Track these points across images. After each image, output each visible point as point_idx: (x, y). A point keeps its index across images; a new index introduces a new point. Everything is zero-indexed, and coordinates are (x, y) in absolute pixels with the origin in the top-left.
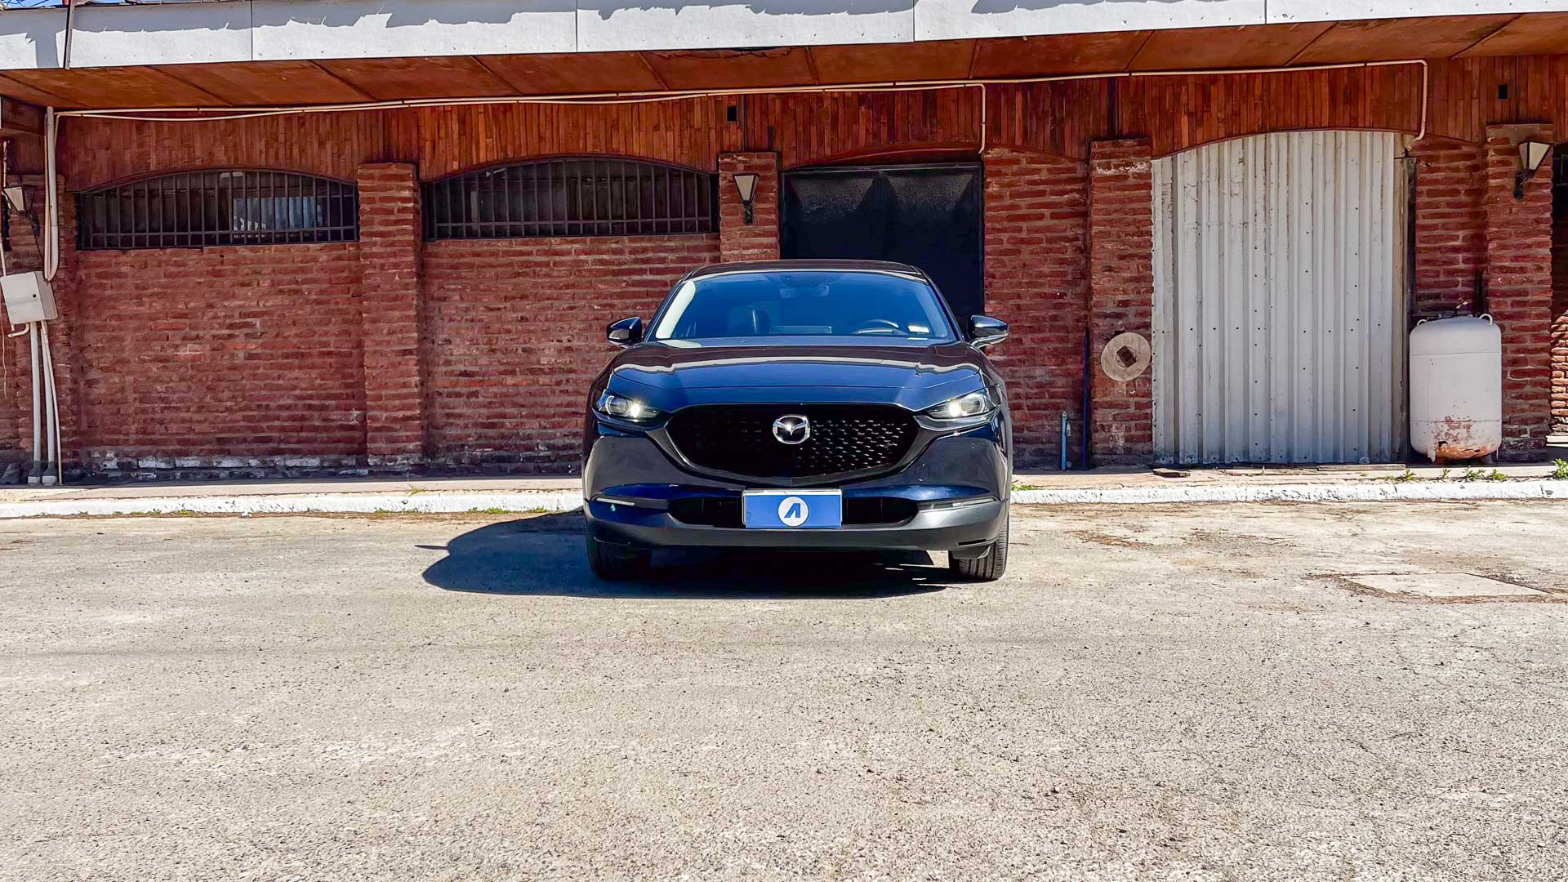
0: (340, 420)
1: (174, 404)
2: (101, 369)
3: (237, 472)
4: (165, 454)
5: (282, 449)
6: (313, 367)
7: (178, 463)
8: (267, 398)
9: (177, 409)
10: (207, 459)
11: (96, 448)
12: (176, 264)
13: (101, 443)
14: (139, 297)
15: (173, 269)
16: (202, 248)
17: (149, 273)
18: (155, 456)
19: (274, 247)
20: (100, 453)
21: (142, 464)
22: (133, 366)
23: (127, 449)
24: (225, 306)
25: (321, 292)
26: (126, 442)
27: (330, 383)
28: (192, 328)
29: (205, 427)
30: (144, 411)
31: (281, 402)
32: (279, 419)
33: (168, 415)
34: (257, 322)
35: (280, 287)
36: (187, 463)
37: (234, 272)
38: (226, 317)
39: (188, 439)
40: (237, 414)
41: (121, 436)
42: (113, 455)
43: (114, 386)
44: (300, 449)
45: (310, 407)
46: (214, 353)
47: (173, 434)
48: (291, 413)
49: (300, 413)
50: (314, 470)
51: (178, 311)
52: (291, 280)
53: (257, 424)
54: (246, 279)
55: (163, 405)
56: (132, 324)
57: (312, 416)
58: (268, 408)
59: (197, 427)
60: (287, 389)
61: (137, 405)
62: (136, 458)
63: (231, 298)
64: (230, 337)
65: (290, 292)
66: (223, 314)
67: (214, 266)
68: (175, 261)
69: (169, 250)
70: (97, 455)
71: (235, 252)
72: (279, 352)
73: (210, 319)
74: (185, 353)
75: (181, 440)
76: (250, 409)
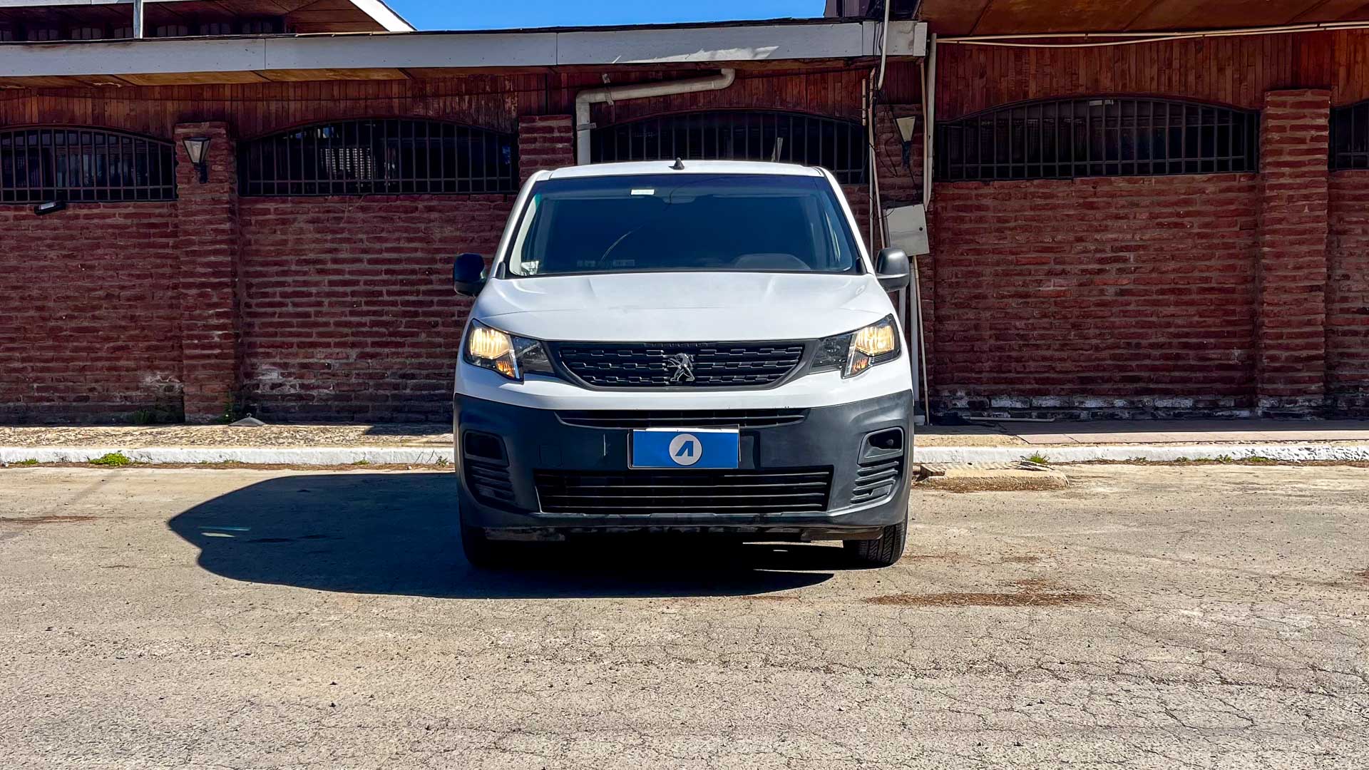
0: (1220, 359)
1: (1033, 342)
2: (955, 304)
3: (1100, 412)
4: (1022, 393)
5: (1152, 389)
6: (1192, 303)
7: (1036, 402)
8: (1140, 336)
9: (1037, 347)
10: (1066, 399)
11: (945, 386)
12: (1045, 196)
13: (952, 381)
14: (1000, 230)
15: (1039, 202)
16: (1072, 180)
17: (1014, 204)
18: (1009, 395)
19: (1154, 178)
20: (950, 392)
21: (995, 403)
22: (991, 301)
23: (982, 388)
24: (1096, 240)
25: (1206, 225)
26: (979, 381)
27: (1210, 320)
28: (1057, 262)
29: (1068, 365)
30: (1000, 348)
31: (1153, 340)
32: (1149, 358)
33: (1026, 353)
34: (1131, 256)
35: (1159, 220)
36: (1044, 402)
37: (1109, 205)
38: (1097, 251)
39: (1048, 378)
40: (1104, 353)
41: (973, 375)
42: (963, 394)
43: (968, 322)
44: (1172, 389)
45: (1186, 346)
46: (1082, 288)
47: (1031, 372)
48: (1164, 351)
49: (1174, 351)
50: (1187, 411)
51: (1044, 245)
52: (1171, 213)
53: (1125, 363)
54: (1121, 212)
55: (1022, 343)
56: (992, 258)
57: (1188, 355)
58: (1138, 346)
59: (1059, 366)
60: (1161, 326)
61: (992, 342)
62: (988, 397)
63: (1103, 231)
64: (1100, 271)
65: (1169, 225)
66: (1093, 248)
67: (1086, 198)
68: (1042, 193)
69: (1036, 182)
70: (947, 394)
71: (1111, 183)
72: (1154, 288)
73: (1078, 253)
74: (1048, 289)
75: (1040, 379)
76: (1119, 347)
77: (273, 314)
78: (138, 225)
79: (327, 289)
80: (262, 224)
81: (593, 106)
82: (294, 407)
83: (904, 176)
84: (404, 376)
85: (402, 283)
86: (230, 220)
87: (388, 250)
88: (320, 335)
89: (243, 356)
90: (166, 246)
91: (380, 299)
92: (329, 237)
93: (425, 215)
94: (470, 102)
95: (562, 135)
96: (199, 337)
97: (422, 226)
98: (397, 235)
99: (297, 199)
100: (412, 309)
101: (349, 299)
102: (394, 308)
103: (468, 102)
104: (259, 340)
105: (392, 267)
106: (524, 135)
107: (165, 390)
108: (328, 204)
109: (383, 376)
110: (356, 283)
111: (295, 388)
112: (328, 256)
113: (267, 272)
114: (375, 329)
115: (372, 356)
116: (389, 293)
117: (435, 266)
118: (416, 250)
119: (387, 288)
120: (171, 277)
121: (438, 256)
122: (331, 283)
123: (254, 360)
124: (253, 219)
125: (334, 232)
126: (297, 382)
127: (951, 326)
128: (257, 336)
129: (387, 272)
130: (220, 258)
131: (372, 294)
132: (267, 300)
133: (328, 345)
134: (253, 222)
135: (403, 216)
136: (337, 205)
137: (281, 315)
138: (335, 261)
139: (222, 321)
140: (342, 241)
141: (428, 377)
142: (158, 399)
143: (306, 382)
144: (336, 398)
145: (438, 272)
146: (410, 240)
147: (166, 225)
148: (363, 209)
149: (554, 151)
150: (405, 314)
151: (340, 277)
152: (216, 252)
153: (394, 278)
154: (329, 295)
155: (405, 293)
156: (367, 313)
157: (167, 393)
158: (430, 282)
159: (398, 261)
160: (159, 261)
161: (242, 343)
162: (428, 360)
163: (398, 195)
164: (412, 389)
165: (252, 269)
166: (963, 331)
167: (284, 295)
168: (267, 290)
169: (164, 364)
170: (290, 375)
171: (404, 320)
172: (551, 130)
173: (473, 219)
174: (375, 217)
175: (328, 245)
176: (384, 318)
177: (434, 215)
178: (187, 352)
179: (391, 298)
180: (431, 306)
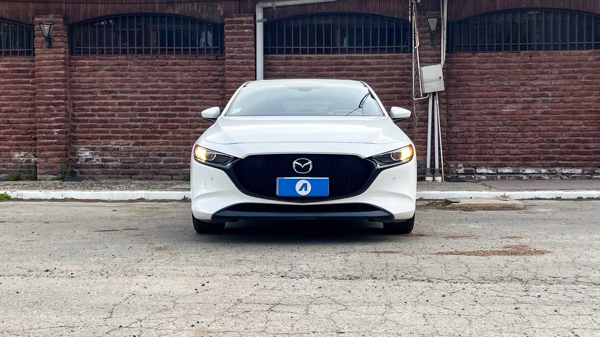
0: (596, 148)
1: (498, 138)
2: (458, 118)
3: (534, 176)
4: (492, 165)
5: (560, 164)
6: (581, 119)
7: (500, 170)
8: (554, 136)
9: (501, 141)
10: (515, 168)
11: (452, 162)
12: (505, 62)
13: (456, 159)
14: (481, 79)
15: (502, 64)
16: (519, 53)
17: (488, 65)
18: (486, 167)
19: (561, 52)
20: (454, 165)
21: (479, 171)
22: (476, 117)
23: (471, 163)
24: (531, 84)
25: (588, 78)
26: (470, 159)
27: (590, 128)
28: (511, 96)
29: (517, 151)
30: (481, 142)
31: (561, 138)
32: (559, 148)
33: (495, 144)
34: (550, 94)
35: (564, 75)
36: (504, 170)
37: (538, 67)
38: (532, 90)
39: (506, 157)
40: (535, 144)
41: (467, 156)
42: (462, 166)
43: (464, 128)
44: (571, 164)
45: (578, 141)
46: (523, 110)
47: (497, 155)
48: (567, 144)
49: (573, 144)
50: (579, 175)
51: (504, 87)
52: (570, 71)
53: (547, 150)
54: (545, 71)
55: (492, 139)
56: (477, 94)
57: (579, 146)
58: (553, 141)
59: (512, 151)
60: (566, 131)
61: (477, 138)
62: (474, 167)
63: (535, 80)
64: (533, 102)
65: (570, 78)
66: (530, 89)
67: (526, 62)
68: (504, 59)
69: (500, 54)
70: (453, 166)
71: (539, 55)
72: (562, 110)
73: (522, 92)
74: (506, 110)
75: (503, 158)
76: (544, 142)
77: (87, 121)
78: (12, 71)
79: (117, 107)
80: (82, 71)
81: (265, 10)
82: (98, 171)
83: (431, 50)
84: (160, 155)
85: (159, 104)
86: (64, 69)
87: (151, 86)
88: (113, 132)
89: (70, 143)
90: (28, 82)
91: (147, 113)
92: (119, 78)
93: (172, 67)
94: (198, 7)
95: (248, 25)
96: (46, 133)
97: (171, 73)
98: (156, 78)
99: (102, 58)
100: (165, 118)
101: (130, 112)
102: (155, 118)
103: (197, 6)
104: (79, 135)
105: (154, 95)
106: (227, 25)
107: (26, 162)
108: (118, 61)
109: (148, 155)
110: (133, 104)
111: (99, 161)
112: (119, 89)
113: (84, 97)
114: (144, 129)
115: (143, 144)
116: (152, 110)
117: (177, 95)
118: (166, 87)
119: (152, 107)
120: (30, 100)
121: (179, 90)
122: (120, 104)
123: (76, 146)
124: (77, 68)
125: (122, 76)
126: (100, 158)
127: (455, 129)
128: (78, 132)
129: (151, 98)
130: (58, 90)
131: (142, 110)
132: (84, 113)
133: (118, 138)
134: (77, 70)
135: (160, 67)
136: (124, 61)
137: (91, 121)
138: (122, 92)
139: (58, 124)
140: (126, 81)
141: (173, 155)
142: (22, 167)
143: (105, 158)
144: (121, 167)
145: (179, 98)
146: (163, 81)
147: (28, 71)
148: (138, 64)
149: (244, 33)
150: (160, 121)
151: (125, 101)
152: (56, 86)
153: (154, 101)
154: (118, 110)
155: (161, 110)
156: (139, 121)
157: (27, 163)
158: (175, 104)
159: (157, 92)
160: (23, 91)
161: (70, 136)
162: (173, 146)
163: (157, 56)
164: (164, 162)
165: (75, 96)
166: (462, 132)
167: (93, 110)
168: (84, 107)
169: (25, 147)
170: (96, 154)
171: (160, 124)
172: (242, 22)
173: (199, 69)
174: (144, 68)
175: (118, 83)
176: (149, 123)
177: (177, 67)
178: (39, 141)
179: (153, 112)
180: (175, 117)
